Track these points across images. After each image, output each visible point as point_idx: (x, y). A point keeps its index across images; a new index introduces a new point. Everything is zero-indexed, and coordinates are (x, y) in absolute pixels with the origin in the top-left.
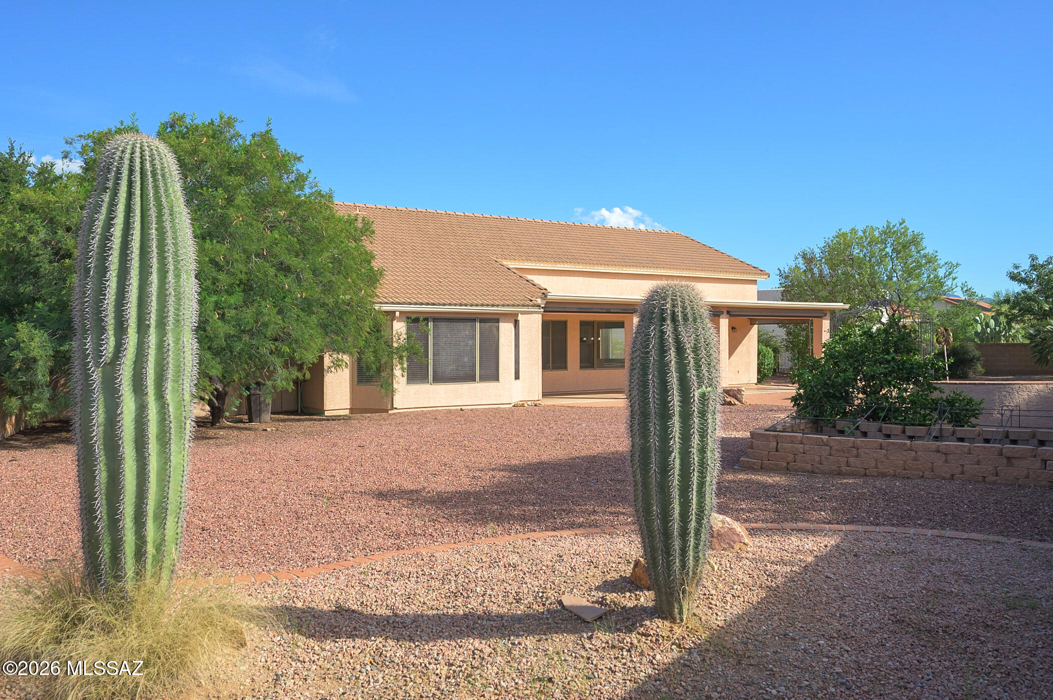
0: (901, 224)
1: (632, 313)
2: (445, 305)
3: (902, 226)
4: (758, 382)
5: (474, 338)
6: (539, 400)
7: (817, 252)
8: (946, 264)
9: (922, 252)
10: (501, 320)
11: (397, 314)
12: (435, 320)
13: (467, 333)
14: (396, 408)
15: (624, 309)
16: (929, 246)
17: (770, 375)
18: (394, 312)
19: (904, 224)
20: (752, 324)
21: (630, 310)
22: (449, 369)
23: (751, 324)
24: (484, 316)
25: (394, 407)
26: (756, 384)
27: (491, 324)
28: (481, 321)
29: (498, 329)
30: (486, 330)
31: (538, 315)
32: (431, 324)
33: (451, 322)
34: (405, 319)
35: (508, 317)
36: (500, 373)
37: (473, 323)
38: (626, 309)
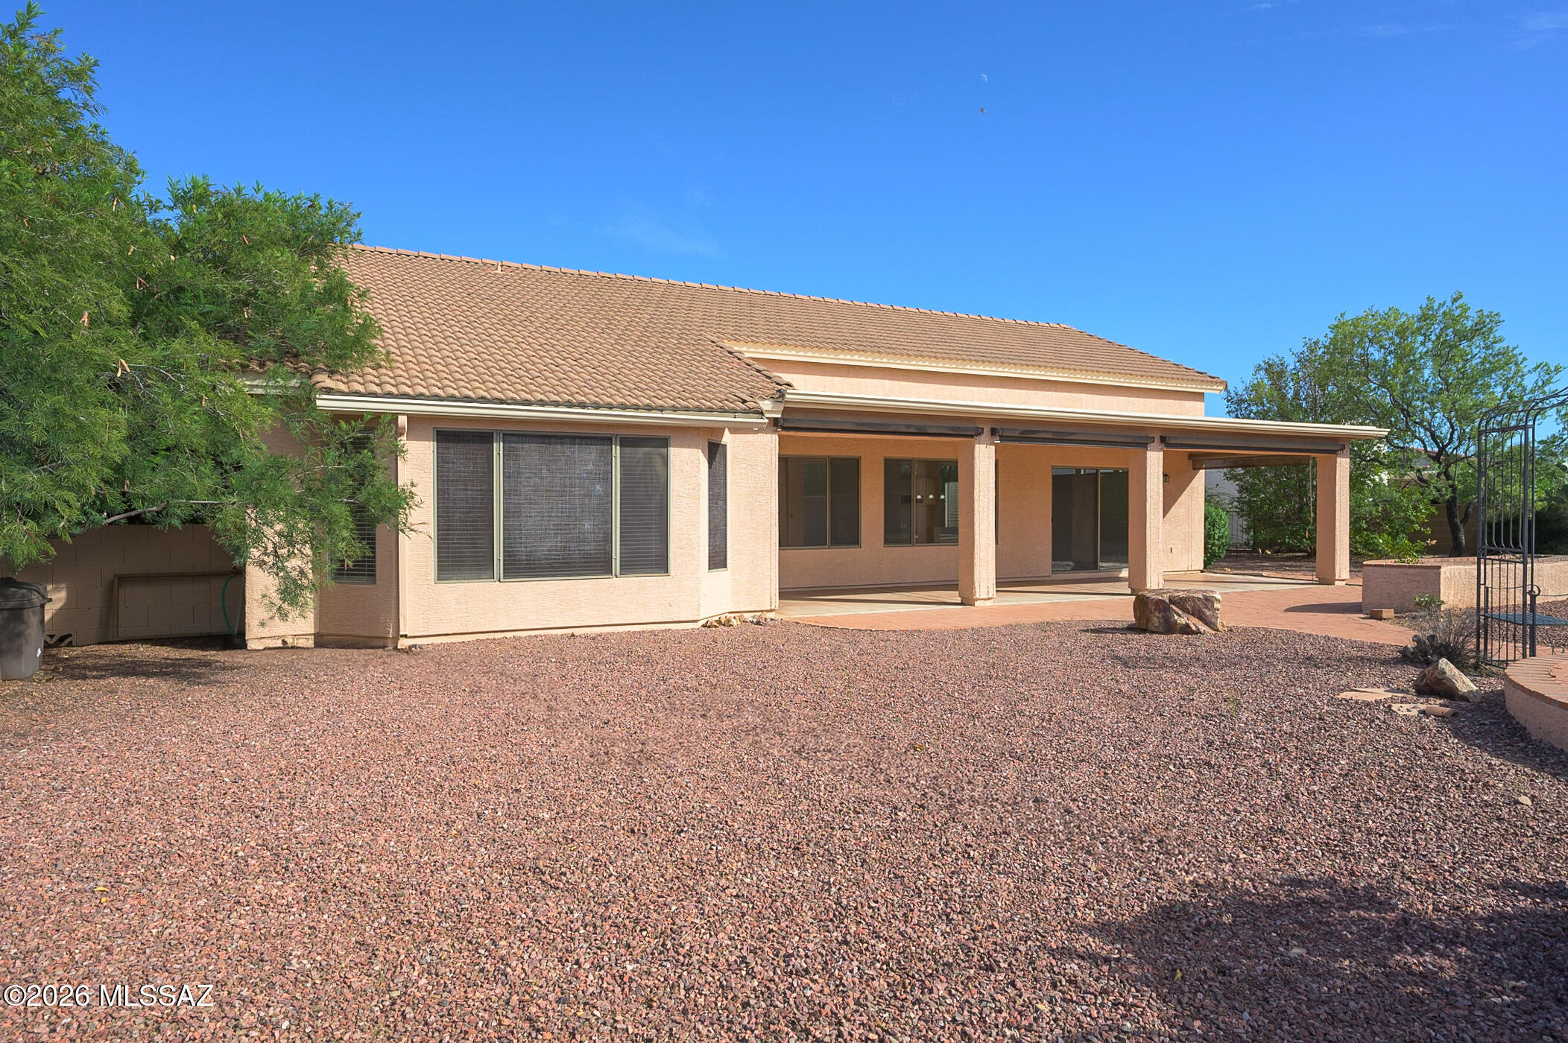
0: (1455, 300)
1: (972, 436)
2: (529, 403)
3: (1457, 304)
4: (1205, 567)
5: (607, 478)
6: (771, 611)
7: (1291, 363)
8: (1538, 367)
9: (1497, 346)
10: (671, 442)
11: (403, 420)
12: (509, 437)
13: (590, 467)
14: (405, 636)
15: (955, 428)
16: (1508, 336)
17: (1223, 556)
18: (395, 417)
19: (1460, 302)
20: (1197, 469)
21: (967, 429)
22: (547, 546)
23: (1194, 469)
24: (631, 433)
25: (401, 633)
26: (1202, 571)
27: (647, 449)
28: (625, 442)
29: (665, 460)
30: (639, 462)
31: (769, 436)
32: (498, 448)
33: (550, 444)
34: (432, 433)
35: (687, 434)
36: (671, 555)
37: (606, 447)
38: (959, 428)
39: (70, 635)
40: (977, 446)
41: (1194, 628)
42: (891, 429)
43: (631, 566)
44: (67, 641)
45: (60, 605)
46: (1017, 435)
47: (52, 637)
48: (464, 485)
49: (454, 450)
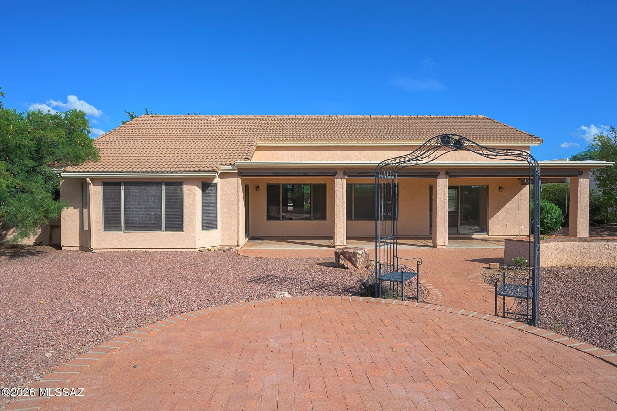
5: (160, 197)
6: (238, 246)
10: (184, 183)
11: (88, 180)
12: (126, 184)
13: (154, 193)
15: (322, 173)
18: (86, 179)
21: (329, 173)
22: (139, 220)
24: (168, 181)
25: (91, 248)
27: (175, 186)
28: (166, 184)
29: (182, 190)
30: (172, 191)
31: (236, 179)
32: (122, 187)
33: (140, 185)
34: (101, 183)
35: (191, 180)
36: (184, 224)
37: (159, 186)
38: (324, 172)
39: (42, 242)
40: (336, 179)
41: (346, 266)
42: (292, 174)
43: (169, 228)
44: (41, 244)
45: (40, 233)
46: (356, 174)
47: (38, 242)
48: (112, 200)
49: (109, 188)
